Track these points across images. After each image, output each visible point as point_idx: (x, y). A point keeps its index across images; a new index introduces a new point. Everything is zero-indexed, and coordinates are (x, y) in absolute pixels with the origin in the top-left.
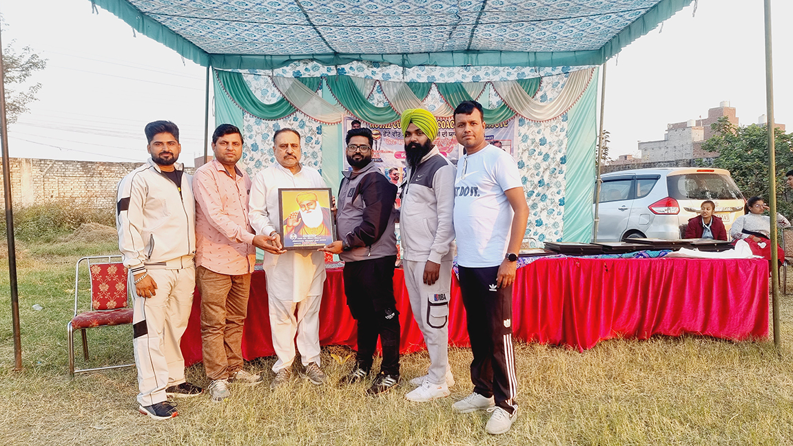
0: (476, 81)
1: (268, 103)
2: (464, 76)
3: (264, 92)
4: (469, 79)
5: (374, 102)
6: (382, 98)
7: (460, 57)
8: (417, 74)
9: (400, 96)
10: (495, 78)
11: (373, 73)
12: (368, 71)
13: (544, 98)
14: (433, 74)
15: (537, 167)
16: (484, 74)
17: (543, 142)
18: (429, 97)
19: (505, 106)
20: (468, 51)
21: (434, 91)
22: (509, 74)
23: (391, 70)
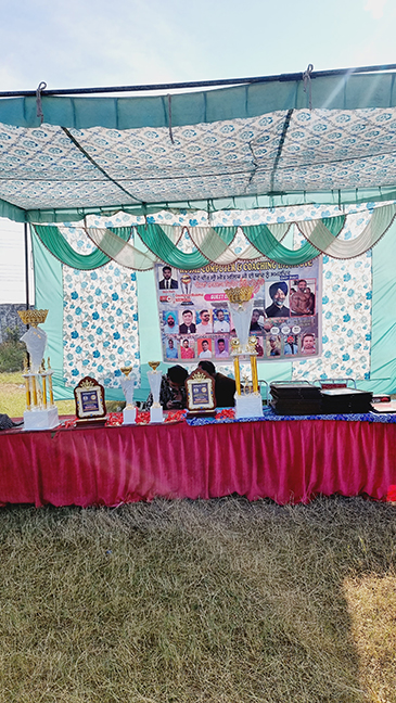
0: (280, 221)
2: (269, 218)
3: (80, 244)
4: (274, 221)
5: (183, 248)
6: (191, 244)
7: (265, 200)
8: (220, 219)
9: (208, 241)
11: (181, 220)
12: (175, 218)
13: (348, 235)
14: (238, 217)
15: (341, 301)
16: (289, 214)
17: (347, 278)
18: (236, 240)
19: (309, 245)
20: (272, 193)
21: (240, 234)
22: (313, 213)
23: (198, 216)
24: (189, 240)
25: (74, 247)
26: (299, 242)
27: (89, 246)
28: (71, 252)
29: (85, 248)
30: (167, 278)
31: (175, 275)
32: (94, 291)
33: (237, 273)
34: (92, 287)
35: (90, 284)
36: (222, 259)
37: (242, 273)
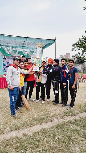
0: (24, 51)
2: (22, 50)
4: (23, 51)
6: (9, 52)
7: (22, 47)
8: (14, 49)
9: (12, 52)
10: (27, 51)
11: (7, 48)
13: (34, 54)
14: (17, 49)
16: (25, 50)
17: (34, 61)
19: (28, 55)
20: (23, 46)
21: (17, 52)
22: (29, 50)
23: (10, 48)
36: (14, 56)
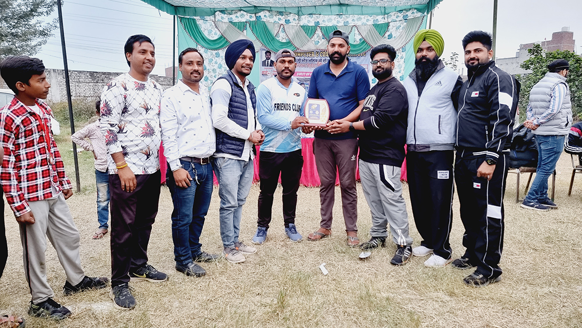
0: (346, 24)
1: (212, 39)
2: (338, 22)
3: (210, 32)
4: (341, 24)
5: (280, 39)
6: (285, 36)
7: (335, 9)
8: (306, 20)
9: (297, 34)
10: (359, 23)
11: (279, 19)
12: (276, 18)
13: (390, 36)
14: (318, 20)
16: (352, 20)
18: (315, 36)
19: (364, 41)
20: (340, 5)
21: (319, 32)
22: (368, 20)
23: (290, 17)
24: (284, 34)
25: (206, 34)
26: (358, 40)
27: (216, 34)
28: (204, 39)
29: (214, 35)
30: (268, 59)
31: (273, 58)
32: (217, 65)
33: (315, 58)
34: (216, 63)
35: (214, 60)
36: (305, 48)
37: (319, 58)
